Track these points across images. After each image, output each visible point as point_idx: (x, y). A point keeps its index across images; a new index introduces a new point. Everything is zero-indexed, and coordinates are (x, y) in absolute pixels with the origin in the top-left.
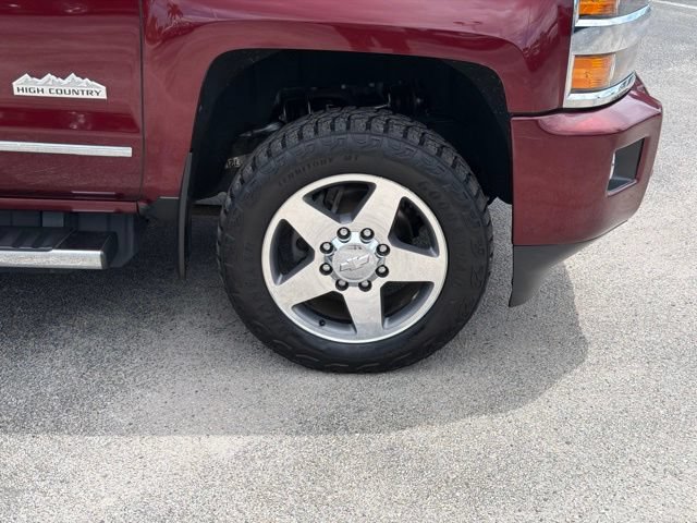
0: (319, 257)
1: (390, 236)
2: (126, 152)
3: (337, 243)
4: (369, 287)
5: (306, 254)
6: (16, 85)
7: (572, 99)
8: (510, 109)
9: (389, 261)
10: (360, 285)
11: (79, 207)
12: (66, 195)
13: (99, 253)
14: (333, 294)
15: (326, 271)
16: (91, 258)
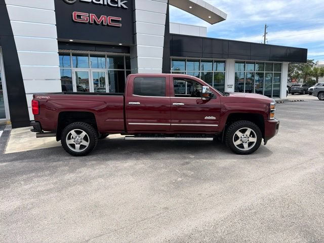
1: (249, 136)
2: (217, 125)
3: (243, 137)
5: (238, 138)
6: (205, 118)
9: (249, 139)
10: (245, 142)
14: (242, 143)
15: (241, 140)
16: (211, 139)
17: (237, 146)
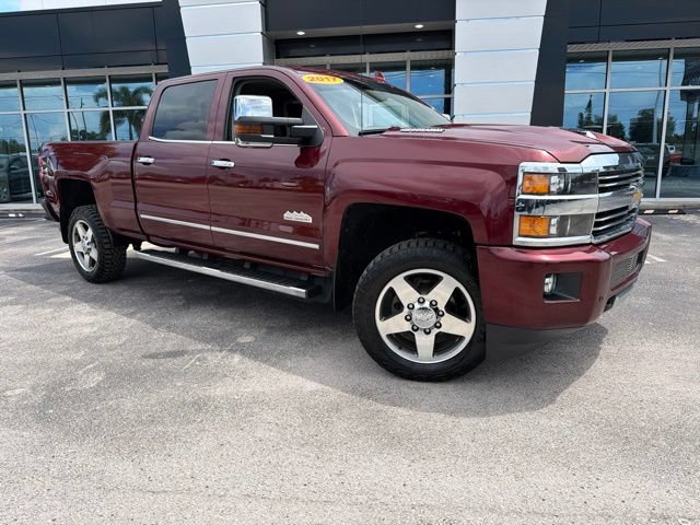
0: (406, 310)
1: (446, 307)
2: (316, 246)
3: (417, 306)
4: (429, 333)
5: (399, 307)
6: (285, 215)
7: (517, 240)
8: (476, 240)
9: (442, 320)
10: (425, 330)
11: (315, 273)
12: (310, 266)
13: (304, 291)
14: (409, 332)
15: (408, 319)
16: (300, 292)
17: (390, 336)
